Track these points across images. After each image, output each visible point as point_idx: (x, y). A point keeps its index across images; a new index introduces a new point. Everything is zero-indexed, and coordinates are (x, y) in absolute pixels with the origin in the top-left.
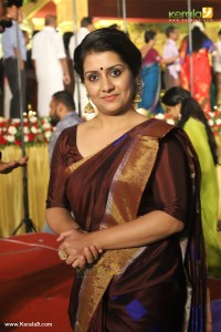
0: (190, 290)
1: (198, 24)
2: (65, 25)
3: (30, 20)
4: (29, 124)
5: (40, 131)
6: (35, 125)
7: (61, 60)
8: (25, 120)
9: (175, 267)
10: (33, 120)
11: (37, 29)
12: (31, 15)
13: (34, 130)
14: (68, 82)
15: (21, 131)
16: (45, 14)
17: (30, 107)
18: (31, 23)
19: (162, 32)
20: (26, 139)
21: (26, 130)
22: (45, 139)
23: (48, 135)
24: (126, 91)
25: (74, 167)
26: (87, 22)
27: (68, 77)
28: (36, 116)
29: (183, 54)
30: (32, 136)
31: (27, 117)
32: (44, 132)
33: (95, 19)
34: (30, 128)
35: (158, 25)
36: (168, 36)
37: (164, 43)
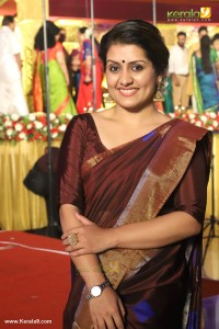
5: (1, 128)
22: (7, 137)
23: (10, 132)
24: (146, 86)
32: (5, 129)
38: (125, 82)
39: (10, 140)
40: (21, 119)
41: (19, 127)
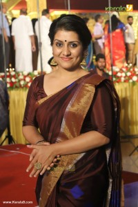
0: (111, 180)
1: (115, 13)
2: (33, 14)
3: (10, 11)
4: (10, 76)
5: (17, 80)
6: (14, 76)
7: (31, 37)
8: (8, 74)
9: (102, 166)
10: (13, 73)
11: (14, 16)
12: (11, 8)
13: (13, 80)
14: (35, 50)
15: (5, 80)
16: (20, 7)
17: (10, 65)
18: (11, 13)
19: (93, 18)
20: (8, 86)
21: (8, 80)
22: (20, 85)
23: (22, 83)
25: (41, 101)
26: (46, 12)
27: (34, 47)
28: (14, 71)
29: (106, 33)
30: (12, 83)
31: (9, 71)
32: (19, 81)
33: (51, 10)
34: (11, 79)
35: (90, 14)
36: (97, 21)
37: (94, 25)
38: (66, 53)
39: (23, 88)
40: (29, 74)
41: (28, 79)
